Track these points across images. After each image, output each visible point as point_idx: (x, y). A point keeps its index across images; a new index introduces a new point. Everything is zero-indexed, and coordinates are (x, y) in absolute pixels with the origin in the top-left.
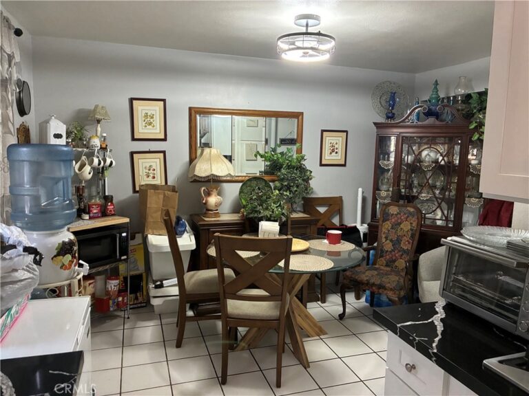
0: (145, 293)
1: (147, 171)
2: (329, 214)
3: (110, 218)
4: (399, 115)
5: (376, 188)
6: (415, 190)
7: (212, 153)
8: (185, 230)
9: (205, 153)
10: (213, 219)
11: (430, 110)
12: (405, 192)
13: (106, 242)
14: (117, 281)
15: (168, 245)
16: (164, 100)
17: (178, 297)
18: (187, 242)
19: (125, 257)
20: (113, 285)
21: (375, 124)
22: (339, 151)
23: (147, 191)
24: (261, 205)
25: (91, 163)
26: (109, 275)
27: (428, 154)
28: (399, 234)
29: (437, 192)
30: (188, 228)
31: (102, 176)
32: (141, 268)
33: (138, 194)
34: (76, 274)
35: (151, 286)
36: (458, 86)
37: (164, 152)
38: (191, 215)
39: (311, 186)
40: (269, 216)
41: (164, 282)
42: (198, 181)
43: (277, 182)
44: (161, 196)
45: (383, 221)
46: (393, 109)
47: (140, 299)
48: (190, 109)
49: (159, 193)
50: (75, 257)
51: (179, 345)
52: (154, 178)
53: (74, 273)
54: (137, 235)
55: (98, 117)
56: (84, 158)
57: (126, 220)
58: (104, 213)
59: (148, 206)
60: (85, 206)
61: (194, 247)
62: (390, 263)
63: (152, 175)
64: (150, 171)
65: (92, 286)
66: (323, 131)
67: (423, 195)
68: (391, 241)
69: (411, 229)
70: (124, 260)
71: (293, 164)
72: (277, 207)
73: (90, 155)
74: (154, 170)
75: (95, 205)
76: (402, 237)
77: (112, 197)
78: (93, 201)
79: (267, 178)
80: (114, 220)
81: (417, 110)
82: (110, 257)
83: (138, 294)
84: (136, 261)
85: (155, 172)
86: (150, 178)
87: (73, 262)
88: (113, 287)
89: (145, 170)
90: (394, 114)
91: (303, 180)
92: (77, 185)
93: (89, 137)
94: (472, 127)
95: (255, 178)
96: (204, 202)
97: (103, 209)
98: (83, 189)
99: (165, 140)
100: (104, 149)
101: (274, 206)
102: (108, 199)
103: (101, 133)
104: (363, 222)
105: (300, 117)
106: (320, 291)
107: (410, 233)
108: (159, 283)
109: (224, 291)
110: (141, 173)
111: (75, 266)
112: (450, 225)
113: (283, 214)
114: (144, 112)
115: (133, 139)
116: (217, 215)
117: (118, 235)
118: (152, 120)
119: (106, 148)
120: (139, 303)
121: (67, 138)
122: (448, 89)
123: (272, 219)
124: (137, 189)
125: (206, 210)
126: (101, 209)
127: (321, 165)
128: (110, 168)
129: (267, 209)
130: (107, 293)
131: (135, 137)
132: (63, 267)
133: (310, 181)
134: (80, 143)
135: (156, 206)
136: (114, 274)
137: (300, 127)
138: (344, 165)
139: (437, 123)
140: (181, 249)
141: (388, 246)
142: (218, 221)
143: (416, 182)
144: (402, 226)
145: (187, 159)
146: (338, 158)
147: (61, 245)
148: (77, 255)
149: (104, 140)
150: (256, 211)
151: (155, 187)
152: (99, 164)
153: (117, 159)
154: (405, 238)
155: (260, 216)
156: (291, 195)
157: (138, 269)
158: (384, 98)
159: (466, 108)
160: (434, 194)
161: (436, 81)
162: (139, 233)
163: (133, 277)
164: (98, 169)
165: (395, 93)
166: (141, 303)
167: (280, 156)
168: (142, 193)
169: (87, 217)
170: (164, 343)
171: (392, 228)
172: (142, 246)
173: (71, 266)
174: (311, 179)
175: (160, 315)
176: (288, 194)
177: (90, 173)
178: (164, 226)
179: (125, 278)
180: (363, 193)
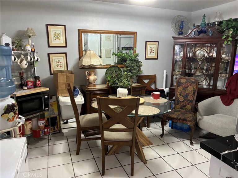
0: (58, 126)
1: (57, 63)
2: (150, 84)
3: (39, 88)
4: (185, 33)
5: (173, 70)
6: (193, 71)
7: (91, 53)
8: (78, 94)
9: (87, 53)
10: (92, 88)
11: (202, 29)
12: (188, 72)
13: (37, 101)
14: (44, 121)
15: (70, 101)
16: (64, 26)
17: (76, 128)
18: (80, 100)
19: (47, 108)
20: (42, 123)
21: (173, 37)
22: (155, 52)
23: (57, 74)
24: (118, 80)
25: (26, 59)
26: (40, 118)
27: (200, 53)
28: (187, 92)
29: (204, 71)
30: (80, 92)
31: (33, 66)
32: (56, 113)
33: (53, 76)
34: (17, 123)
35: (62, 123)
36: (216, 17)
37: (66, 53)
38: (81, 86)
39: (142, 70)
40: (122, 86)
41: (68, 120)
42: (84, 68)
43: (125, 68)
44: (65, 76)
45: (178, 86)
46: (182, 29)
47: (56, 129)
48: (79, 30)
49: (64, 75)
50: (16, 114)
51: (78, 154)
52: (61, 67)
53: (16, 123)
54: (53, 97)
55: (30, 34)
56: (22, 56)
57: (47, 89)
58: (35, 86)
59: (58, 81)
60: (24, 82)
61: (83, 102)
62: (183, 107)
63: (60, 65)
64: (58, 63)
65: (30, 124)
66: (146, 42)
67: (197, 73)
68: (183, 96)
69: (193, 90)
70: (47, 110)
71: (133, 58)
72: (126, 81)
73: (26, 55)
74: (61, 63)
75: (30, 81)
76: (189, 94)
77: (39, 77)
78: (29, 79)
79: (119, 66)
80: (41, 89)
81: (195, 30)
82: (40, 109)
83: (55, 127)
84: (53, 110)
85: (61, 64)
86: (59, 67)
87: (15, 117)
88: (42, 124)
89: (56, 63)
90: (182, 32)
91: (138, 67)
92: (20, 71)
93: (24, 45)
94: (224, 38)
95: (113, 66)
96: (88, 79)
97: (34, 84)
98: (23, 73)
99: (66, 47)
100: (33, 52)
101: (125, 80)
102: (37, 78)
103: (31, 43)
104: (166, 87)
105: (135, 34)
106: (146, 122)
107: (193, 92)
108: (66, 121)
109: (102, 127)
110: (54, 65)
111: (16, 119)
112: (211, 88)
113: (129, 84)
114: (54, 32)
115: (49, 46)
116: (94, 85)
117: (43, 97)
118: (58, 36)
119: (34, 51)
120: (56, 131)
121: (12, 46)
122: (209, 19)
123: (124, 87)
124: (52, 73)
125: (89, 83)
126: (33, 84)
127: (146, 59)
128: (37, 62)
129: (121, 82)
130: (39, 127)
131: (50, 45)
132: (8, 120)
133: (141, 67)
134: (20, 48)
135: (63, 81)
136: (42, 117)
137: (135, 40)
138: (157, 59)
139: (205, 36)
140: (77, 104)
141: (181, 99)
142: (95, 88)
143: (193, 67)
144: (188, 89)
145: (78, 57)
146: (154, 55)
147: (6, 107)
148: (17, 112)
149: (33, 47)
150: (115, 83)
151: (62, 72)
152: (31, 60)
153: (41, 57)
154: (190, 94)
155: (117, 86)
156: (132, 75)
157: (54, 114)
158: (177, 24)
159: (220, 28)
160: (203, 72)
161: (204, 15)
162: (54, 95)
163: (52, 118)
164: (31, 62)
165: (183, 21)
166: (57, 131)
167: (125, 54)
168: (55, 75)
169: (26, 88)
170: (70, 152)
171: (183, 90)
172: (56, 102)
173: (14, 119)
174: (142, 66)
175: (67, 137)
176: (130, 74)
177: (26, 65)
178: (67, 92)
179: (48, 119)
180: (166, 72)
